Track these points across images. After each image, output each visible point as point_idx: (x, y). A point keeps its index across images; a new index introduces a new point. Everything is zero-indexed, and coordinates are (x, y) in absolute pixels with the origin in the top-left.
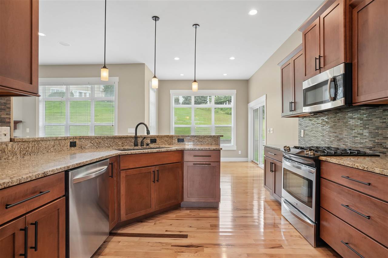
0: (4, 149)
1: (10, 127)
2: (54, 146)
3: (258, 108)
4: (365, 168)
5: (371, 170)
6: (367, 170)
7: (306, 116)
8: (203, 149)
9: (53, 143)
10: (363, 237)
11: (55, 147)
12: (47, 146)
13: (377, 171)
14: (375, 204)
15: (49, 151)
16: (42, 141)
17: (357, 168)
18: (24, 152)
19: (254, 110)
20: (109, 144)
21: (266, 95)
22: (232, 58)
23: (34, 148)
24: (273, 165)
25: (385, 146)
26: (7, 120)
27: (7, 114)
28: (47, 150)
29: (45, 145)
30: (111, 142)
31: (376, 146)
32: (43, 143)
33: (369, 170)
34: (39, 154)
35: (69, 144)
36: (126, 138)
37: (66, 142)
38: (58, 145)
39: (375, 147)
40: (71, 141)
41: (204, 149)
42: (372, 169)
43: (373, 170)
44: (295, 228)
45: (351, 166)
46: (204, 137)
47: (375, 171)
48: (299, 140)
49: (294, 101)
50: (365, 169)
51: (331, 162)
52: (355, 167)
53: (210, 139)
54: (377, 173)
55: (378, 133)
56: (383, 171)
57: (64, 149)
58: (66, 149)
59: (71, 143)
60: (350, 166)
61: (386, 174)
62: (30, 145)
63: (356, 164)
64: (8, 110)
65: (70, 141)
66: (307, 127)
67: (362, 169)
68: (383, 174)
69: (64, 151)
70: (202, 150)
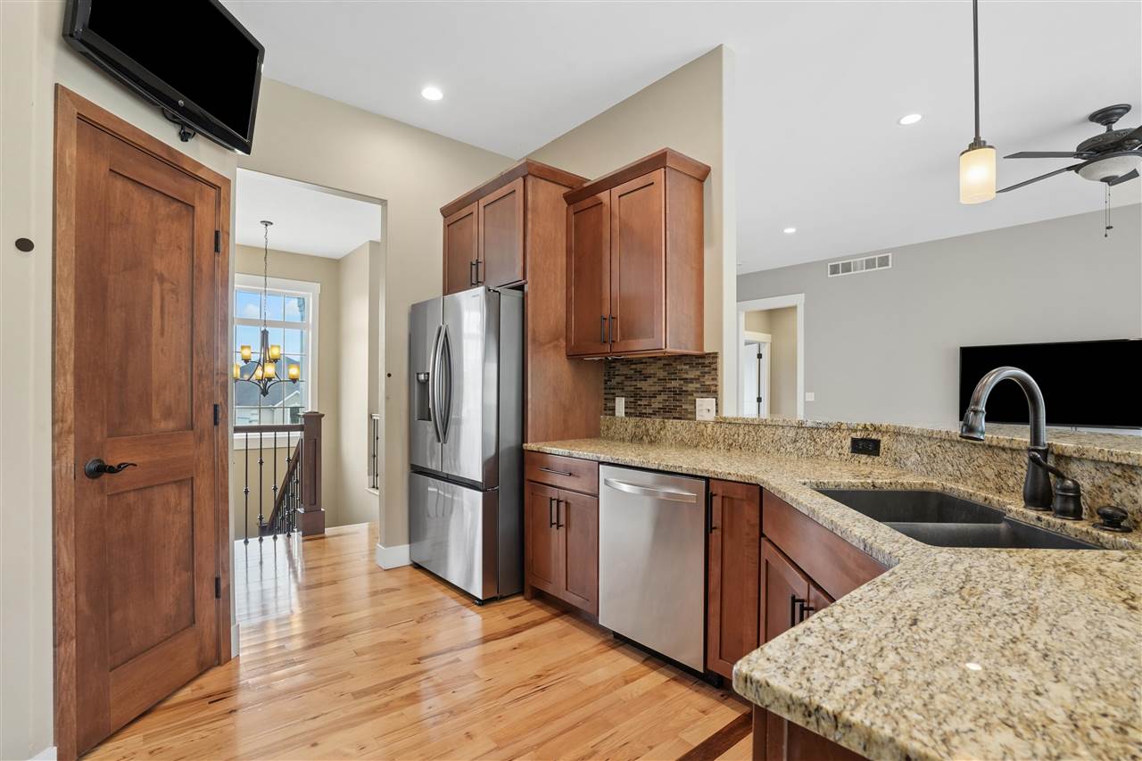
0: (702, 431)
1: (717, 399)
2: (795, 441)
9: (792, 434)
11: (798, 444)
12: (776, 438)
15: (782, 450)
16: (766, 426)
18: (730, 442)
20: (955, 467)
23: (747, 437)
26: (713, 388)
27: (713, 379)
28: (778, 445)
29: (771, 436)
30: (962, 460)
32: (767, 430)
34: (757, 450)
35: (848, 443)
36: (1012, 450)
37: (835, 437)
38: (809, 441)
40: (859, 435)
57: (828, 453)
58: (838, 456)
59: (854, 441)
62: (741, 431)
64: (713, 372)
65: (854, 435)
69: (827, 457)
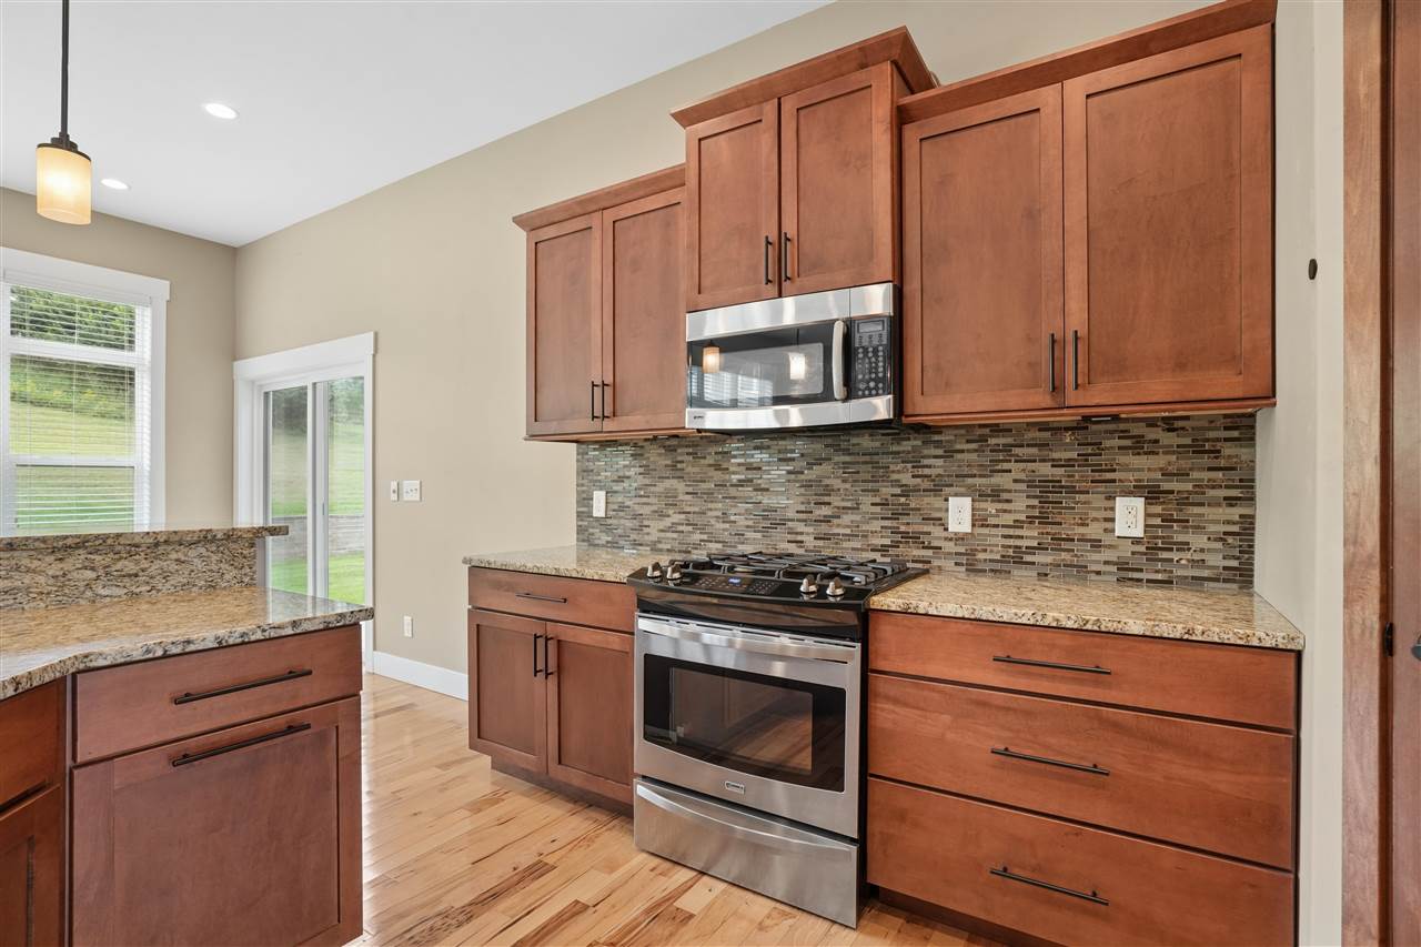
3: (306, 388)
4: (1091, 622)
5: (1112, 627)
6: (1096, 628)
7: (616, 441)
8: (253, 638)
10: (1066, 834)
13: (1135, 627)
14: (1116, 726)
17: (1054, 624)
19: (267, 394)
21: (376, 334)
22: (220, 111)
24: (552, 646)
25: (930, 543)
31: (901, 542)
33: (1103, 629)
39: (898, 547)
41: (259, 635)
42: (1115, 624)
43: (1120, 626)
44: (731, 883)
45: (1031, 622)
46: (157, 545)
47: (1127, 628)
48: (580, 530)
49: (609, 380)
50: (1089, 627)
51: (935, 613)
52: (1046, 624)
53: (200, 556)
54: (1136, 633)
55: (909, 505)
56: (1154, 626)
60: (1024, 621)
61: (1165, 635)
63: (1051, 614)
66: (621, 479)
67: (1076, 626)
68: (1157, 635)
70: (243, 643)
